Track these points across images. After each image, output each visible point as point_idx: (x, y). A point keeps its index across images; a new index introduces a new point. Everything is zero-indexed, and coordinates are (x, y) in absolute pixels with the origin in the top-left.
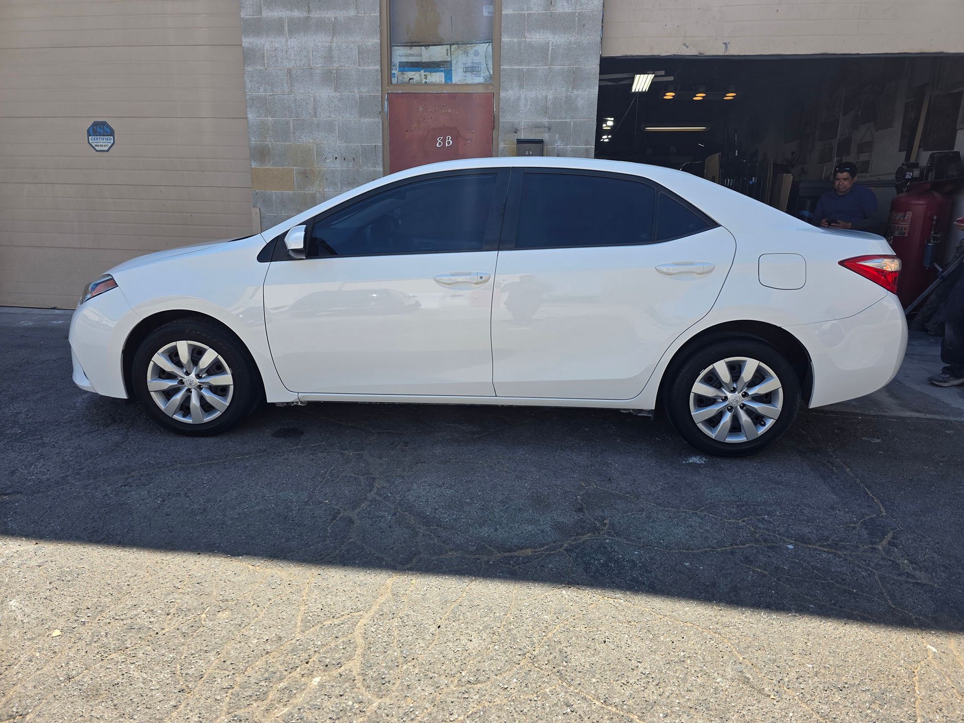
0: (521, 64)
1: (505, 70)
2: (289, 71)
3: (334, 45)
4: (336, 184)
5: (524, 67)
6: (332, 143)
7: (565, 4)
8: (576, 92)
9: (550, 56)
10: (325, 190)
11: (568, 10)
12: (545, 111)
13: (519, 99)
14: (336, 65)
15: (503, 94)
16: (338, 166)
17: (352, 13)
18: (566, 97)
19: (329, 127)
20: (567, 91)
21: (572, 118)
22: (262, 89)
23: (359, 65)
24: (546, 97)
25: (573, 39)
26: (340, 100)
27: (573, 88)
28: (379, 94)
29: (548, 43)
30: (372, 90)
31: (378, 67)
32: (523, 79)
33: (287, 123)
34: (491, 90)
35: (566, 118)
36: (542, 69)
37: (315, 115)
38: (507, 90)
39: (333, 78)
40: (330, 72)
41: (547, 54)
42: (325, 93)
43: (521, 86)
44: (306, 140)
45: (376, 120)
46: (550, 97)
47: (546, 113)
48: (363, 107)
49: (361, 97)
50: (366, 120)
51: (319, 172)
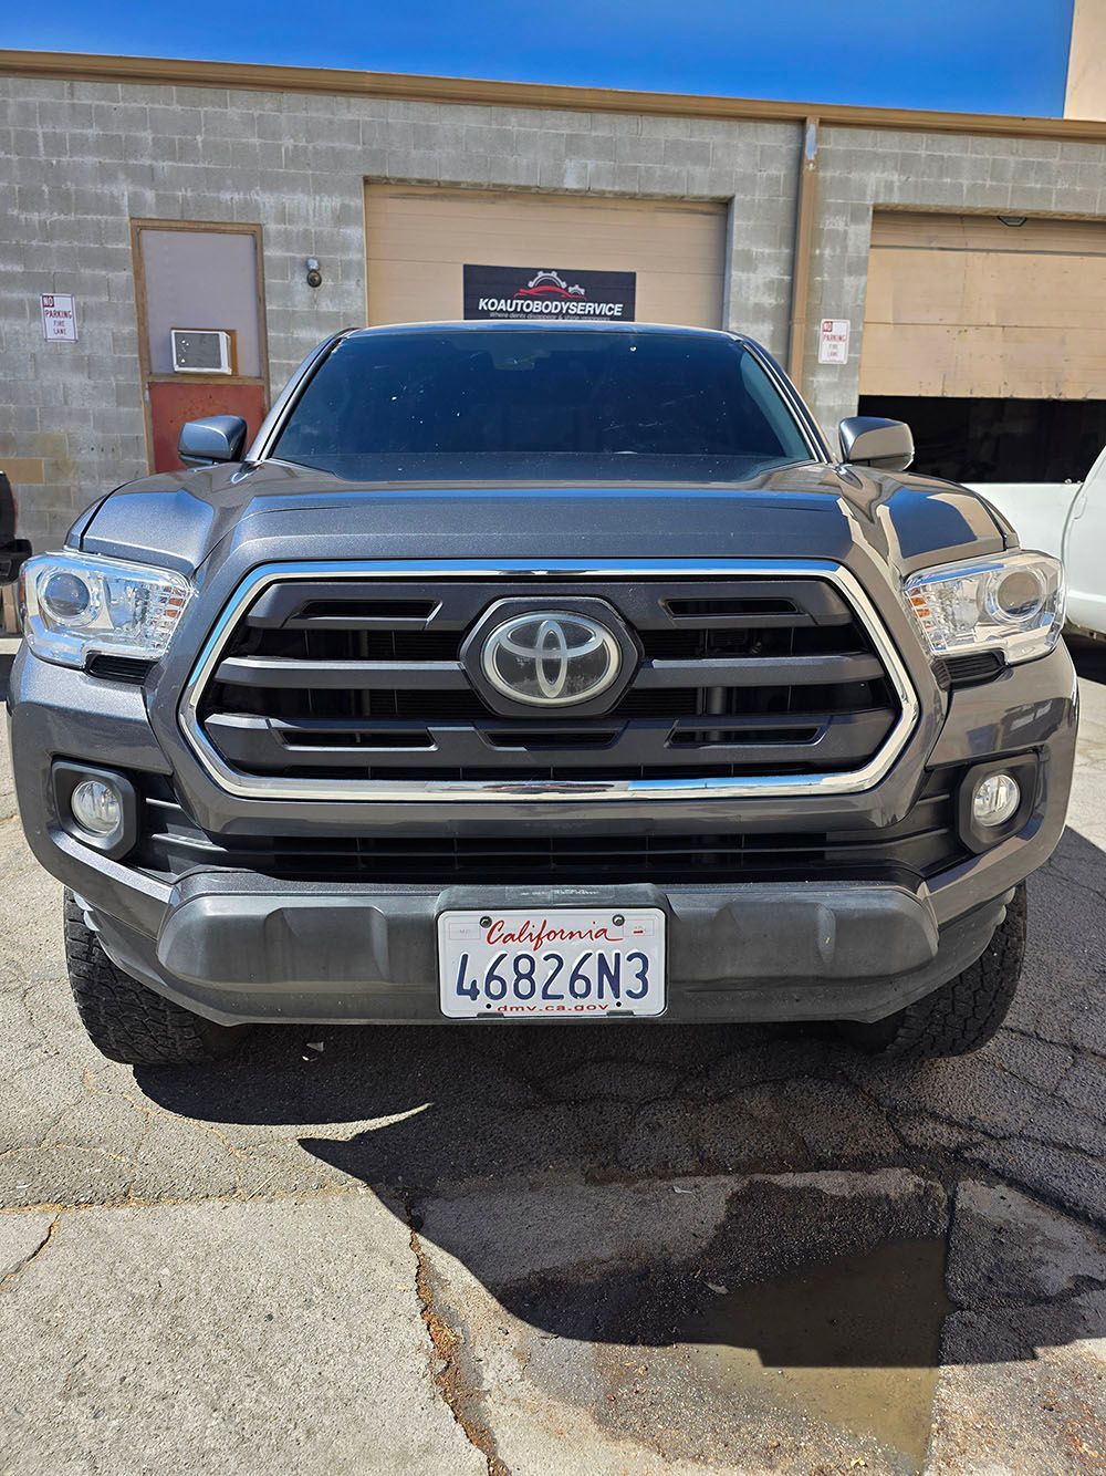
0: (289, 359)
2: (33, 356)
3: (85, 331)
4: (94, 477)
6: (88, 433)
7: (329, 302)
10: (83, 483)
11: (335, 310)
14: (87, 352)
16: (95, 457)
17: (105, 299)
19: (83, 417)
26: (95, 387)
31: (136, 356)
33: (34, 411)
34: (261, 383)
37: (66, 403)
39: (85, 365)
40: (82, 358)
42: (77, 381)
44: (57, 429)
45: (137, 409)
48: (121, 396)
50: (125, 410)
51: (74, 463)
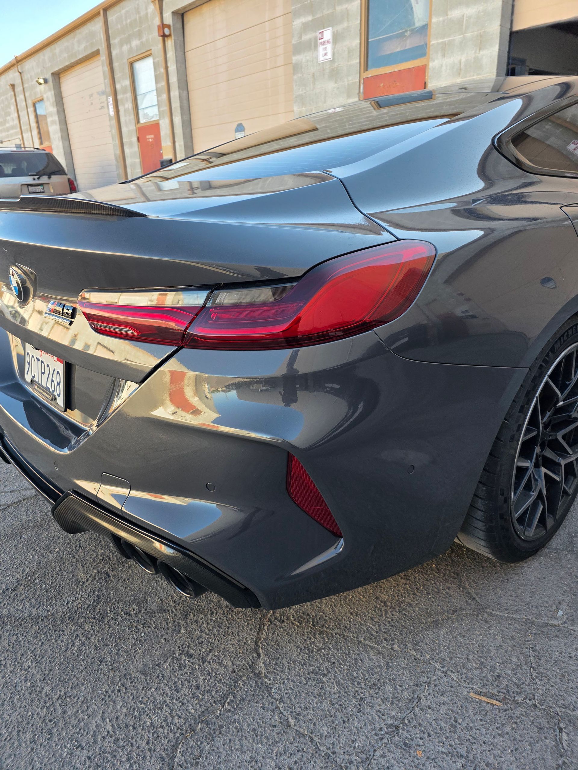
1: (433, 45)
5: (446, 40)
8: (481, 53)
9: (464, 27)
12: (459, 73)
13: (442, 66)
15: (431, 65)
18: (475, 58)
20: (475, 52)
21: (478, 74)
22: (301, 90)
23: (348, 62)
24: (460, 62)
25: (481, 8)
27: (480, 50)
28: (358, 80)
29: (463, 16)
30: (354, 79)
32: (445, 49)
35: (473, 76)
36: (458, 38)
38: (433, 60)
41: (462, 25)
43: (444, 56)
46: (463, 60)
47: (460, 74)
49: (348, 84)
